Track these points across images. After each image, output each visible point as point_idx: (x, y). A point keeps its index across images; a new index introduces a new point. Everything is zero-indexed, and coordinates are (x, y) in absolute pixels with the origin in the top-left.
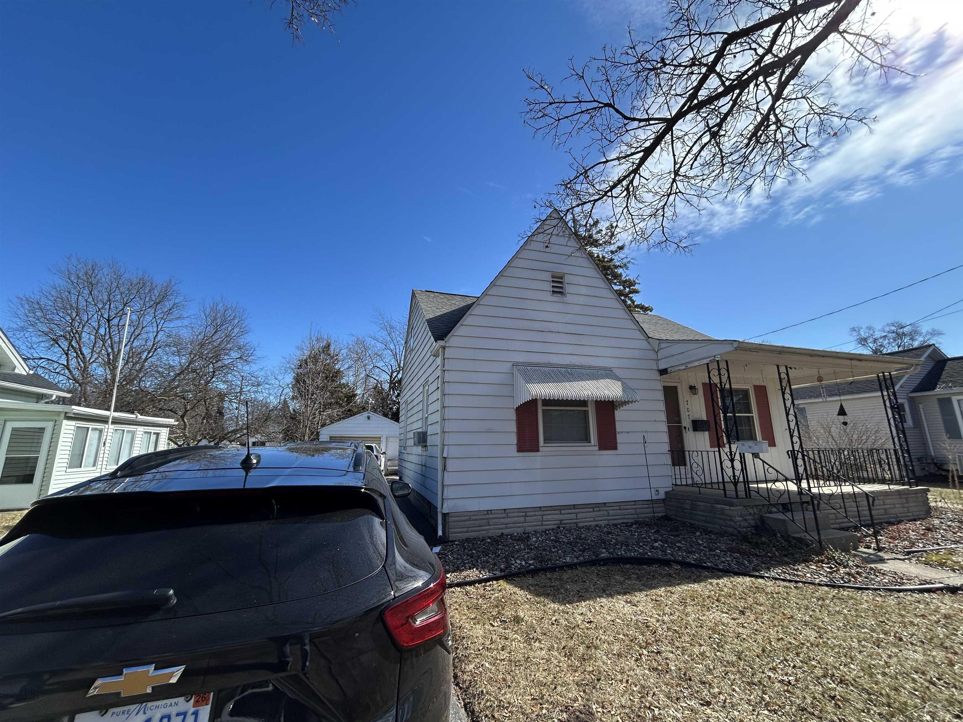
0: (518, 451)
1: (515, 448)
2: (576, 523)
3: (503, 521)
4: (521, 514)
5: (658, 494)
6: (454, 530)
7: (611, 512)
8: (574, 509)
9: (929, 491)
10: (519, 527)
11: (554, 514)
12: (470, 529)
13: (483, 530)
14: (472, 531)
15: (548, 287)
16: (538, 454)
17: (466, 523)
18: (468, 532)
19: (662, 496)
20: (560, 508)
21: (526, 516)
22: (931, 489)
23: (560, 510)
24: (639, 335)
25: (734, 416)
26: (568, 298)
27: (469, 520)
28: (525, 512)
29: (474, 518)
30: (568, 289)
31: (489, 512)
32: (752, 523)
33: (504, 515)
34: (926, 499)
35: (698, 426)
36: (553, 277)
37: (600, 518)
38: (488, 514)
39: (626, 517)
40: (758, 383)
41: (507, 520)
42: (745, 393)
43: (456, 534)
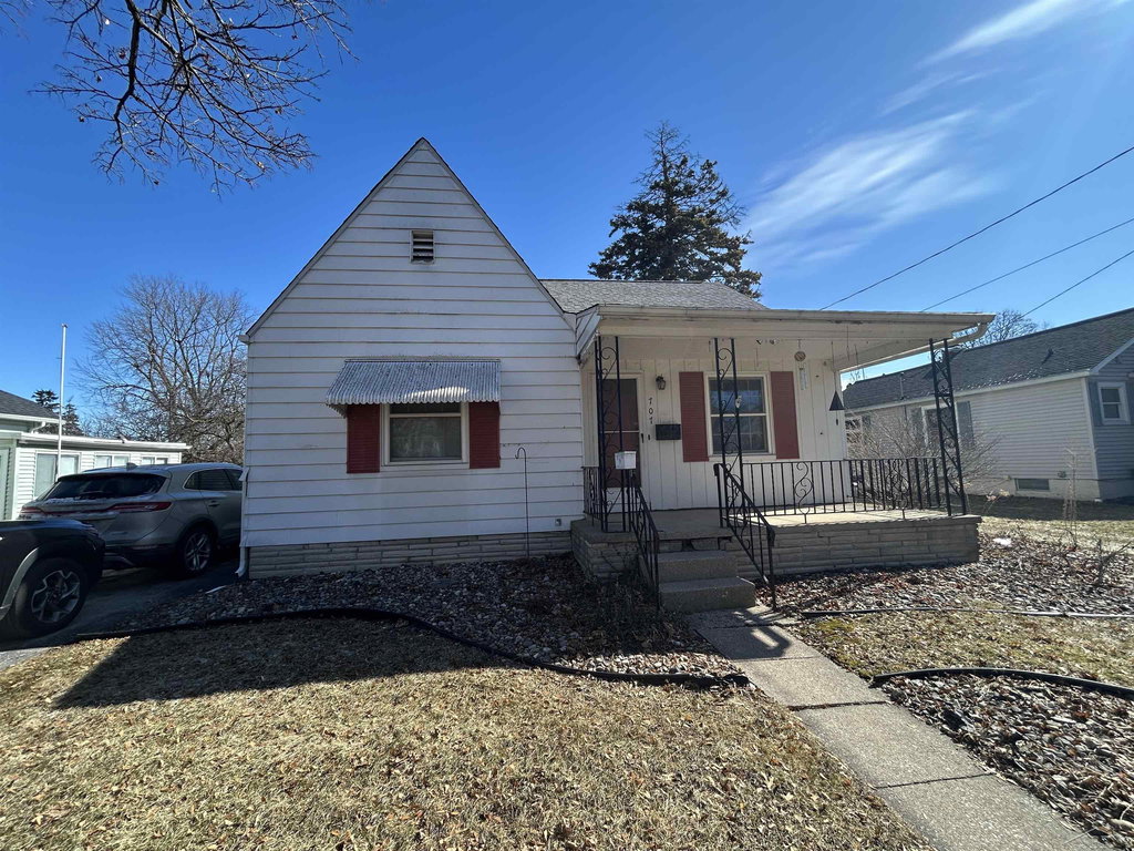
0: (348, 472)
1: (345, 468)
2: (431, 561)
3: (324, 557)
4: (351, 549)
5: (560, 524)
6: (257, 567)
7: (485, 548)
8: (430, 543)
9: (980, 521)
10: (348, 565)
11: (401, 549)
12: (278, 566)
13: (296, 568)
14: (281, 569)
15: (409, 251)
16: (379, 475)
17: (274, 559)
18: (275, 569)
19: (566, 526)
20: (408, 542)
21: (357, 551)
22: (985, 518)
23: (409, 544)
24: (549, 309)
25: (737, 416)
26: (437, 265)
27: (278, 555)
28: (356, 546)
29: (284, 553)
30: (438, 251)
31: (305, 546)
32: (620, 566)
33: (326, 551)
34: (972, 533)
35: (665, 432)
36: (415, 237)
37: (468, 555)
38: (304, 548)
39: (509, 553)
40: (779, 368)
41: (331, 556)
42: (756, 384)
43: (259, 572)
